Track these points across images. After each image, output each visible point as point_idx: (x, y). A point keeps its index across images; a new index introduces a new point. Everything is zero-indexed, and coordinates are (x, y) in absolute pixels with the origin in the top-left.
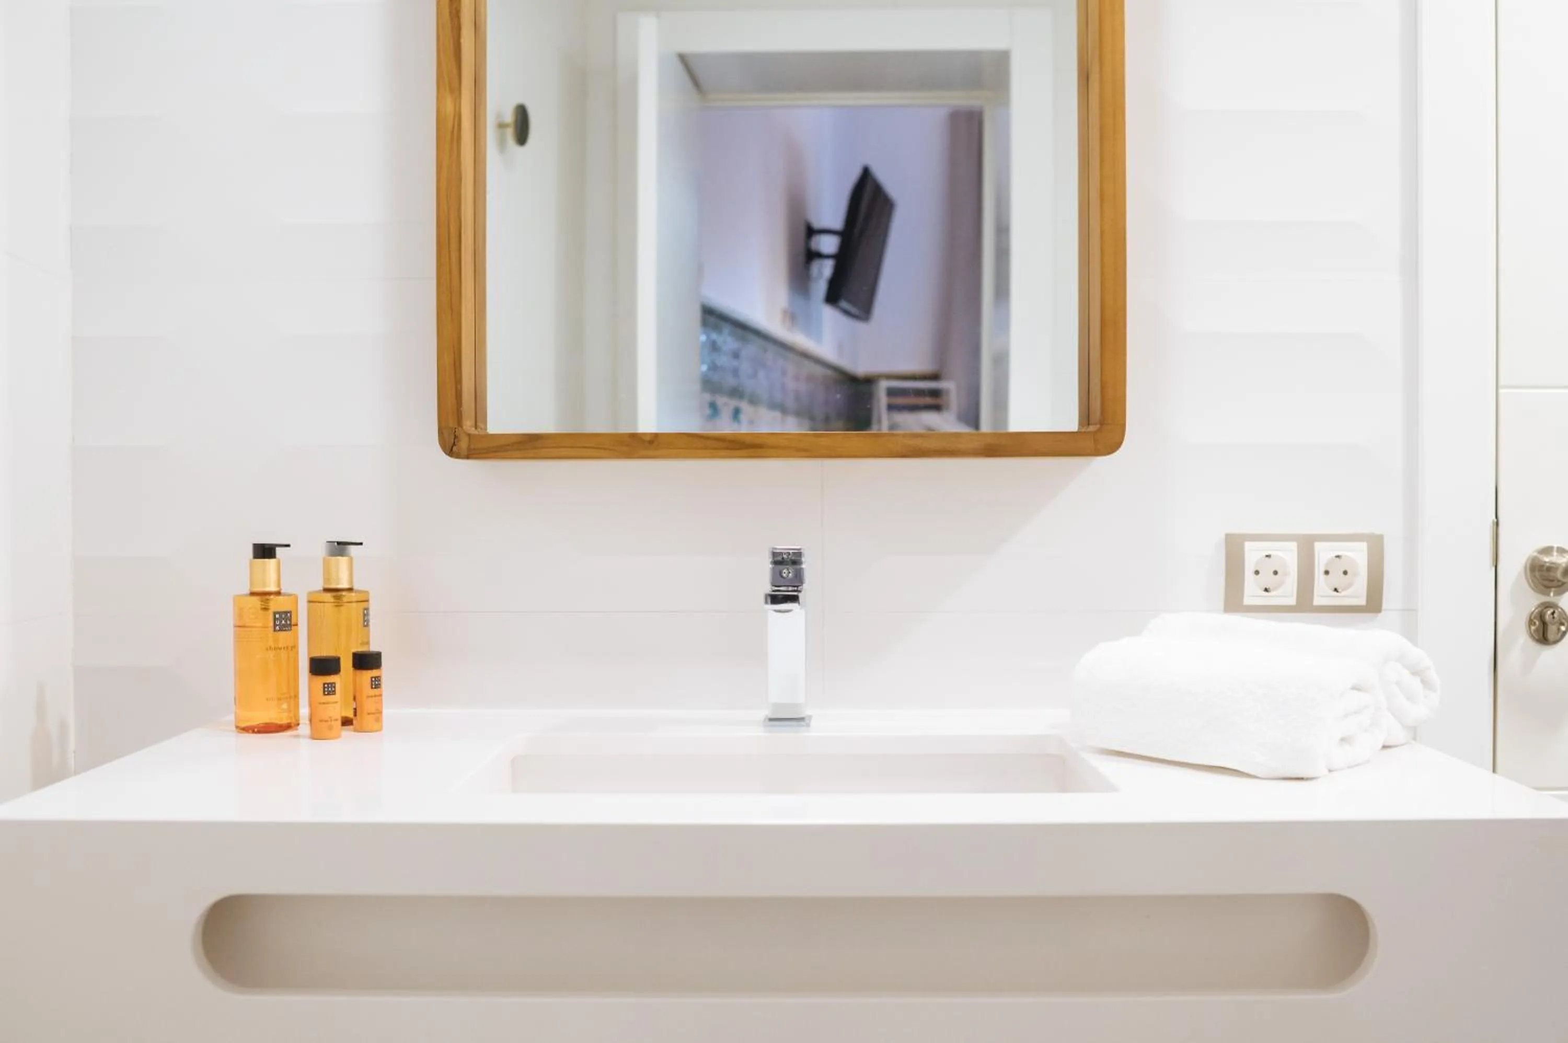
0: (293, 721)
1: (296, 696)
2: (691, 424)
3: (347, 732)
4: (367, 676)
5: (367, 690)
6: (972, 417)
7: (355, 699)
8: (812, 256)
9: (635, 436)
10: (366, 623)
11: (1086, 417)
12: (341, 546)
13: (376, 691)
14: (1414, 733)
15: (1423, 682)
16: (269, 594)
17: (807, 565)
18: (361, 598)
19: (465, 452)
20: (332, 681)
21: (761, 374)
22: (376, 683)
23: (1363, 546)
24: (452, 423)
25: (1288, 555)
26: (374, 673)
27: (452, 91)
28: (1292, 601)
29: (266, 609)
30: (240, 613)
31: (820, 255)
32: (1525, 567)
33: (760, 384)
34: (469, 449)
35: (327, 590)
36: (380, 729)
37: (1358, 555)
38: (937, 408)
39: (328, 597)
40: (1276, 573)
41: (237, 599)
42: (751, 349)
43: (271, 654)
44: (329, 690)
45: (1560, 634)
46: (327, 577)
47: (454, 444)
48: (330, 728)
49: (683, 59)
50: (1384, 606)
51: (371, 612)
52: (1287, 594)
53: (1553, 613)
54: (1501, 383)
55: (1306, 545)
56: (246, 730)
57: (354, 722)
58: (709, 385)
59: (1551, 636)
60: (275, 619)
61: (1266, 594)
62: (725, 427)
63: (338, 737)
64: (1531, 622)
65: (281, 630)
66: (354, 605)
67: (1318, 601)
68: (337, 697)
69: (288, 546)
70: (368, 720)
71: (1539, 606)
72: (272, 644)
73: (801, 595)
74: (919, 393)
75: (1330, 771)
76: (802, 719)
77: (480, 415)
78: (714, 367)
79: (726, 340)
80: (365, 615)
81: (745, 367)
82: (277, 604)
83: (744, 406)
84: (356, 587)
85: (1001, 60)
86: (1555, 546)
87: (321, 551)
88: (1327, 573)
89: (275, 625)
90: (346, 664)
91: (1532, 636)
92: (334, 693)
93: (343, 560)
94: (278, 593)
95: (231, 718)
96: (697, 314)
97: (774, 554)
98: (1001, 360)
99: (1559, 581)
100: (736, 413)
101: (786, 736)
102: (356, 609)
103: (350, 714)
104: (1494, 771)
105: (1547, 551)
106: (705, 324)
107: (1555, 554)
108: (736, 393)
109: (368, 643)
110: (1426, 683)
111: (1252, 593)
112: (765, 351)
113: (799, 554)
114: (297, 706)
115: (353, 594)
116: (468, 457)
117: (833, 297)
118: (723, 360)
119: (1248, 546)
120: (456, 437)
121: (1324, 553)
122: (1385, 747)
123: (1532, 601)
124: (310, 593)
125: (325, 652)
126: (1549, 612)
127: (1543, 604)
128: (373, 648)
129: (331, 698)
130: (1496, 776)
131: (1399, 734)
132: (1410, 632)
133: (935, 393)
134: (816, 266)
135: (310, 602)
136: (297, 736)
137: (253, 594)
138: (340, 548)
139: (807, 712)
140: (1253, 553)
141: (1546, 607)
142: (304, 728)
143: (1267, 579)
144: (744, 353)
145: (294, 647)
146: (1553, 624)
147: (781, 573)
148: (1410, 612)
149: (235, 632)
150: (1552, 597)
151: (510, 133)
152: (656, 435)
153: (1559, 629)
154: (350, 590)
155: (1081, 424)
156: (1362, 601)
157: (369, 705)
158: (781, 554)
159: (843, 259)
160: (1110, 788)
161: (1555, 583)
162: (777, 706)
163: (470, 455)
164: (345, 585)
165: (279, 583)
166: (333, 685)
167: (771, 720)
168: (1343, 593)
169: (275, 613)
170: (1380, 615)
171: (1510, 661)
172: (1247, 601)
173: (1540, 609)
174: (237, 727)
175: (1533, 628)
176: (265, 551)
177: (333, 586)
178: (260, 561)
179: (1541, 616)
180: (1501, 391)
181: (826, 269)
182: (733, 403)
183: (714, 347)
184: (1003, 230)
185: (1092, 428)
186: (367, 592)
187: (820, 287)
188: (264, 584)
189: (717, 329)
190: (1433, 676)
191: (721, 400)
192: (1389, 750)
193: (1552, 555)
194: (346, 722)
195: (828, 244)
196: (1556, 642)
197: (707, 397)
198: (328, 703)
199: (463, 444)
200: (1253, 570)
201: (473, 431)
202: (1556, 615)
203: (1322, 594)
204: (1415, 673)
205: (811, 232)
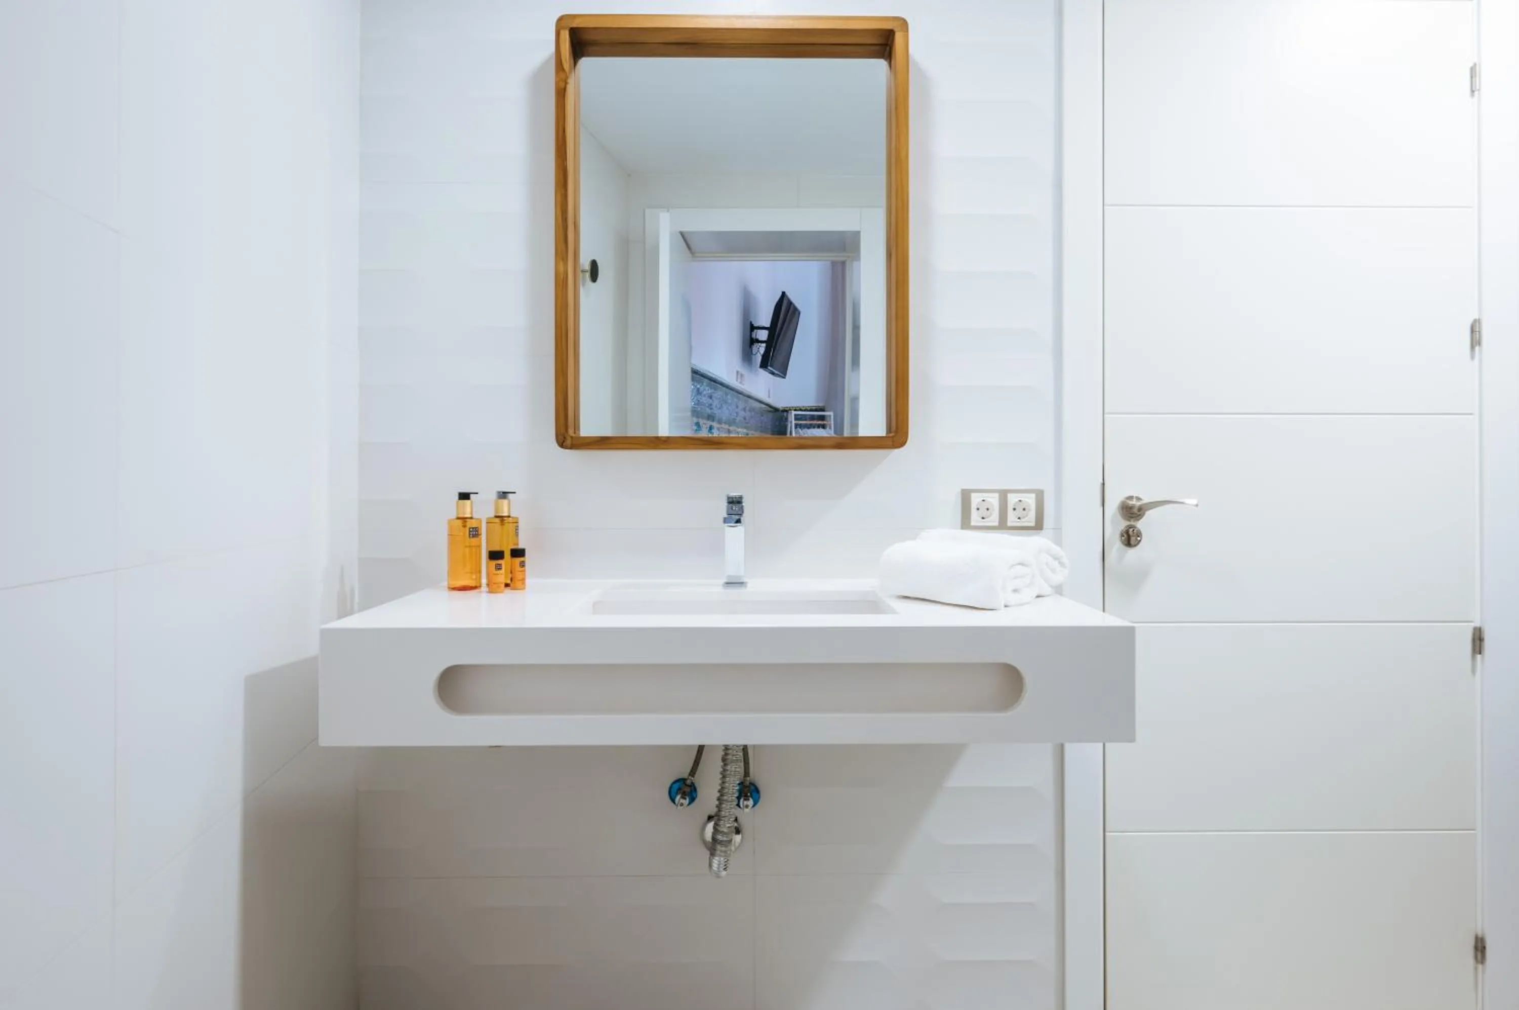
0: (478, 585)
1: (480, 572)
2: (687, 432)
3: (508, 590)
4: (518, 560)
5: (518, 568)
6: (839, 428)
7: (511, 572)
8: (753, 341)
9: (658, 438)
10: (517, 534)
11: (889, 429)
12: (505, 495)
13: (523, 569)
14: (1059, 590)
15: (1060, 563)
16: (466, 518)
17: (745, 504)
18: (515, 521)
19: (569, 446)
20: (500, 563)
21: (725, 407)
22: (522, 565)
23: (1033, 496)
24: (563, 430)
25: (994, 500)
26: (522, 559)
27: (563, 259)
28: (996, 524)
29: (465, 526)
30: (451, 528)
31: (758, 341)
32: (1119, 508)
33: (724, 413)
34: (572, 444)
35: (497, 517)
36: (524, 588)
37: (1030, 500)
38: (824, 427)
39: (497, 520)
40: (988, 509)
41: (450, 521)
42: (719, 393)
43: (467, 550)
44: (499, 567)
45: (1137, 541)
46: (497, 510)
47: (564, 441)
48: (499, 587)
49: (682, 234)
50: (1045, 526)
51: (520, 528)
52: (994, 520)
53: (1134, 530)
54: (1106, 411)
55: (1004, 495)
56: (454, 589)
57: (511, 585)
58: (695, 413)
59: (1132, 542)
60: (470, 531)
61: (983, 520)
62: (704, 434)
63: (502, 592)
64: (1122, 536)
65: (473, 537)
66: (511, 524)
67: (1009, 524)
68: (503, 571)
69: (477, 493)
70: (519, 584)
71: (1126, 527)
72: (468, 544)
73: (742, 519)
74: (812, 418)
75: (1006, 606)
76: (742, 583)
77: (577, 427)
78: (698, 403)
79: (706, 389)
80: (516, 530)
81: (716, 403)
82: (471, 524)
83: (715, 424)
84: (511, 515)
85: (857, 235)
86: (1135, 495)
87: (493, 496)
88: (1014, 509)
89: (470, 534)
90: (507, 554)
91: (1123, 543)
92: (500, 569)
93: (505, 502)
94: (471, 518)
95: (446, 584)
96: (689, 374)
97: (729, 498)
98: (855, 400)
99: (1136, 514)
100: (711, 428)
101: (734, 592)
102: (511, 527)
103: (509, 582)
104: (1104, 610)
105: (1131, 498)
106: (693, 379)
107: (1135, 500)
108: (711, 417)
109: (518, 544)
110: (1062, 564)
111: (975, 519)
112: (727, 394)
113: (741, 497)
114: (480, 578)
115: (510, 519)
116: (571, 448)
117: (764, 365)
118: (705, 400)
119: (973, 495)
120: (565, 438)
121: (1012, 499)
122: (1038, 597)
123: (1123, 524)
124: (488, 519)
125: (496, 548)
126: (1131, 530)
127: (1128, 526)
128: (521, 546)
129: (498, 572)
130: (1104, 614)
131: (1047, 590)
132: (1058, 541)
133: (822, 418)
134: (755, 347)
135: (487, 523)
136: (480, 592)
137: (458, 518)
138: (503, 495)
139: (745, 580)
140: (976, 499)
141: (1130, 528)
142: (484, 588)
143: (983, 513)
144: (715, 395)
145: (479, 546)
146: (1133, 536)
147: (732, 509)
148: (1058, 529)
149: (449, 538)
150: (1132, 523)
151: (588, 275)
152: (668, 438)
153: (1136, 539)
154: (509, 517)
155: (887, 433)
156: (1033, 524)
157: (518, 576)
158: (732, 498)
159: (771, 343)
160: (893, 612)
161: (1135, 515)
162: (729, 576)
163: (573, 447)
164: (506, 514)
165: (472, 513)
166: (500, 565)
167: (727, 583)
168: (1023, 520)
169: (470, 528)
170: (1043, 531)
171: (1111, 557)
172: (973, 524)
173: (1126, 529)
174: (449, 588)
175: (1123, 538)
176: (464, 496)
177: (500, 515)
178: (461, 501)
179: (1127, 532)
180: (1106, 416)
181: (762, 348)
182: (710, 423)
183: (698, 392)
184: (856, 328)
185: (891, 435)
186: (517, 518)
187: (759, 358)
188: (464, 513)
189: (699, 382)
190: (1065, 560)
191: (701, 422)
192: (1041, 598)
193: (1132, 501)
194: (507, 585)
195: (763, 335)
196: (1135, 546)
197: (695, 420)
198: (498, 574)
199: (569, 442)
200: (976, 507)
201: (574, 435)
202: (1135, 531)
203: (1012, 520)
204: (1056, 559)
205: (753, 328)
